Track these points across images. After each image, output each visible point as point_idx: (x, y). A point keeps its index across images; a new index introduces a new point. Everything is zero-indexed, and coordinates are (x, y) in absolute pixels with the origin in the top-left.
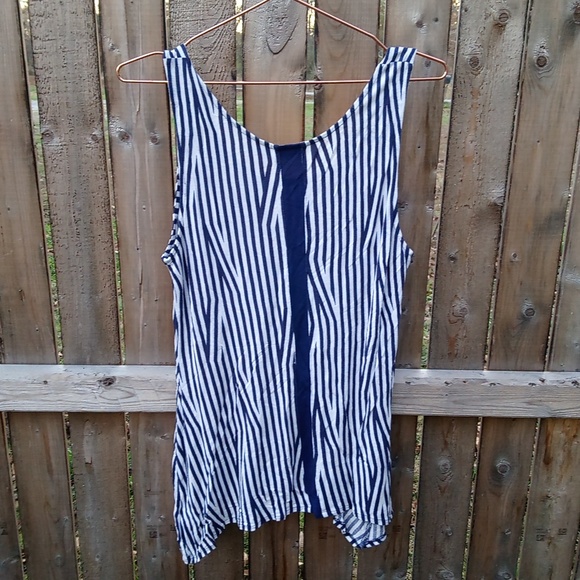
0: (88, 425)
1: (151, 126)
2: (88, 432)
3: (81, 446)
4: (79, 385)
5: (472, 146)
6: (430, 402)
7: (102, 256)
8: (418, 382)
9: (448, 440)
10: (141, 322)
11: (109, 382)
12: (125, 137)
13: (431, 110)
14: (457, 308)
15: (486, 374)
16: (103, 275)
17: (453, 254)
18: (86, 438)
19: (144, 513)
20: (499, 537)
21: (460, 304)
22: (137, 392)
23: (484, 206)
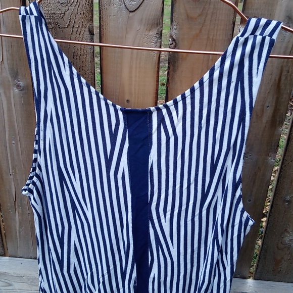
1: (15, 75)
10: (18, 228)
13: (284, 73)
14: (286, 239)
17: (288, 198)
21: (289, 236)
22: (13, 283)
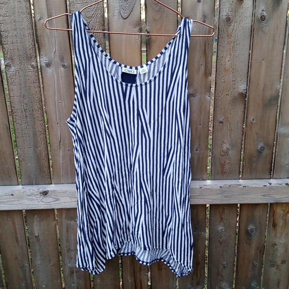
0: (36, 217)
1: (62, 59)
2: (36, 220)
3: (33, 227)
4: (30, 195)
5: (229, 63)
6: (213, 197)
7: (39, 128)
8: (206, 187)
9: (223, 217)
10: (61, 162)
11: (45, 193)
12: (48, 65)
13: (207, 45)
14: (225, 148)
15: (241, 181)
16: (40, 138)
17: (221, 120)
18: (35, 223)
19: (67, 261)
20: (251, 265)
21: (226, 146)
22: (60, 198)
23: (236, 95)
